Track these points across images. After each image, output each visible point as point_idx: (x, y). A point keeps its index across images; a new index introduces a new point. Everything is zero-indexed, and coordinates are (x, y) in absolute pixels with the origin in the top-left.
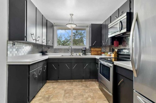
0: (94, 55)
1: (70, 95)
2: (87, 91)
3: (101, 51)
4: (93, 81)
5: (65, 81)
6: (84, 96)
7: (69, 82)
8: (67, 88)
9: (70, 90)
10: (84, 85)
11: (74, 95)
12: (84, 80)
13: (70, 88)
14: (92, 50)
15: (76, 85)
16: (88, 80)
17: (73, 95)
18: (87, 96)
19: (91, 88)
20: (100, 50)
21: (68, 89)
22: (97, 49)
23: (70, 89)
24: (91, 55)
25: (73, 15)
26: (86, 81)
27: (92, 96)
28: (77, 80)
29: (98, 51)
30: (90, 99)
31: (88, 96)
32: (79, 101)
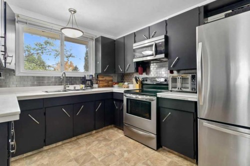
0: (103, 87)
1: (92, 163)
2: (112, 145)
3: (112, 81)
4: (108, 129)
5: (60, 143)
6: (116, 154)
7: (68, 143)
8: (76, 154)
9: (85, 155)
10: (101, 139)
11: (99, 159)
12: (94, 132)
13: (81, 152)
14: (100, 79)
15: (89, 144)
16: (101, 129)
17: (97, 160)
18: (120, 152)
19: (114, 139)
20: (111, 79)
21: (79, 154)
22: (108, 78)
23: (83, 153)
24: (99, 87)
25: (75, 12)
26: (97, 132)
27: (125, 149)
28: (84, 135)
29: (108, 82)
30: (126, 154)
31: (120, 150)
32: (116, 164)
